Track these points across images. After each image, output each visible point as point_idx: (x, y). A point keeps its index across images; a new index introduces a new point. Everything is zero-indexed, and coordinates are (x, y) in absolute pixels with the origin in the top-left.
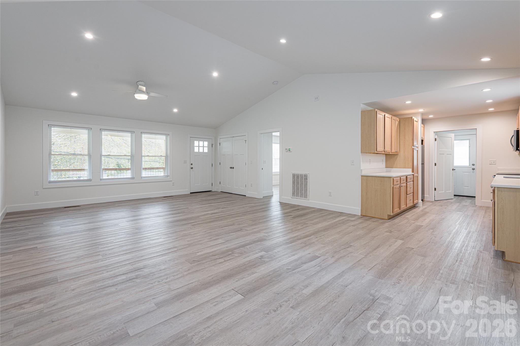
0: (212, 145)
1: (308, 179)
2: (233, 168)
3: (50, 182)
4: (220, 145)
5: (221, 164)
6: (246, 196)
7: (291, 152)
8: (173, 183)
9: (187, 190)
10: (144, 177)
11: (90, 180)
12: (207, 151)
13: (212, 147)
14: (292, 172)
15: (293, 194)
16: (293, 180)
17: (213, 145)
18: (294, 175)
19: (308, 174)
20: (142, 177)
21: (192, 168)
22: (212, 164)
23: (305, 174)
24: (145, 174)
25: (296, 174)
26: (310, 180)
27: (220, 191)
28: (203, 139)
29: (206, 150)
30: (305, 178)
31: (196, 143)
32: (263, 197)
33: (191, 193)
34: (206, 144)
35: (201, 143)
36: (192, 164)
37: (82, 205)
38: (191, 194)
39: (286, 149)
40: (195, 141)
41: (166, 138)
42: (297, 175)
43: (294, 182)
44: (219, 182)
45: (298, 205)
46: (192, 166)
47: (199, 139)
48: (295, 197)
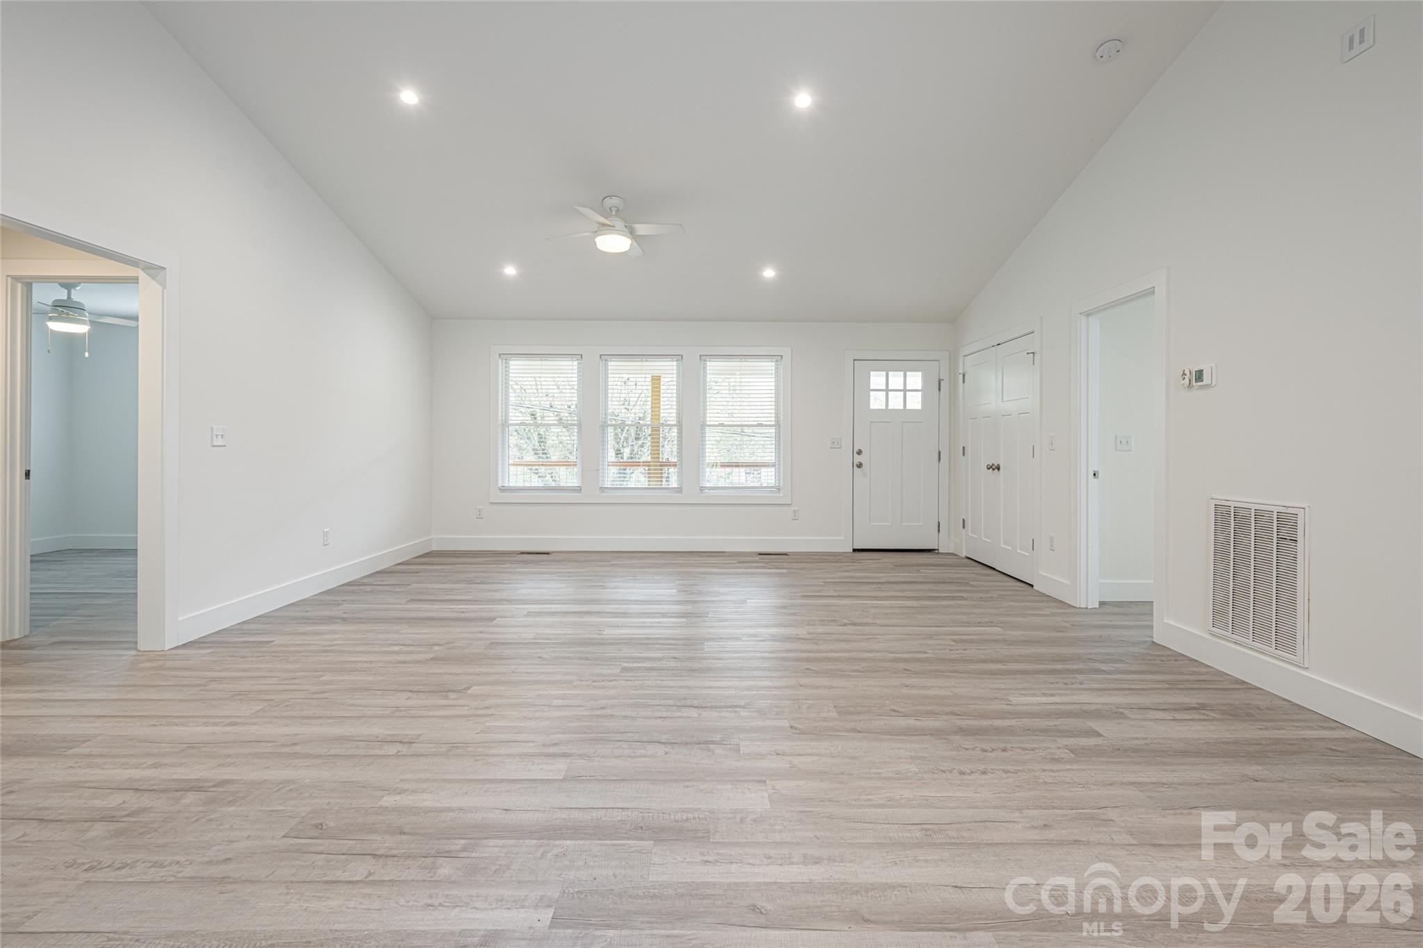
0: (940, 384)
1: (1300, 538)
2: (998, 468)
3: (503, 489)
4: (966, 380)
5: (968, 451)
6: (1032, 586)
7: (1208, 386)
8: (795, 512)
9: (842, 538)
10: (710, 488)
11: (578, 490)
12: (919, 407)
13: (940, 390)
14: (1214, 497)
15: (1218, 613)
16: (1221, 538)
17: (942, 382)
18: (1222, 514)
19: (1300, 513)
20: (702, 489)
21: (860, 466)
22: (940, 452)
23: (1282, 510)
24: (713, 477)
25: (1233, 504)
26: (1309, 548)
27: (964, 554)
28: (904, 364)
29: (915, 402)
30: (1283, 533)
31: (877, 379)
32: (1102, 604)
33: (854, 550)
34: (915, 380)
35: (896, 379)
36: (859, 452)
37: (552, 552)
38: (858, 555)
39: (1184, 374)
40: (872, 373)
41: (777, 368)
42: (1242, 513)
43: (1220, 553)
44: (962, 521)
45: (1243, 682)
46: (858, 459)
47: (889, 363)
48: (1229, 634)
